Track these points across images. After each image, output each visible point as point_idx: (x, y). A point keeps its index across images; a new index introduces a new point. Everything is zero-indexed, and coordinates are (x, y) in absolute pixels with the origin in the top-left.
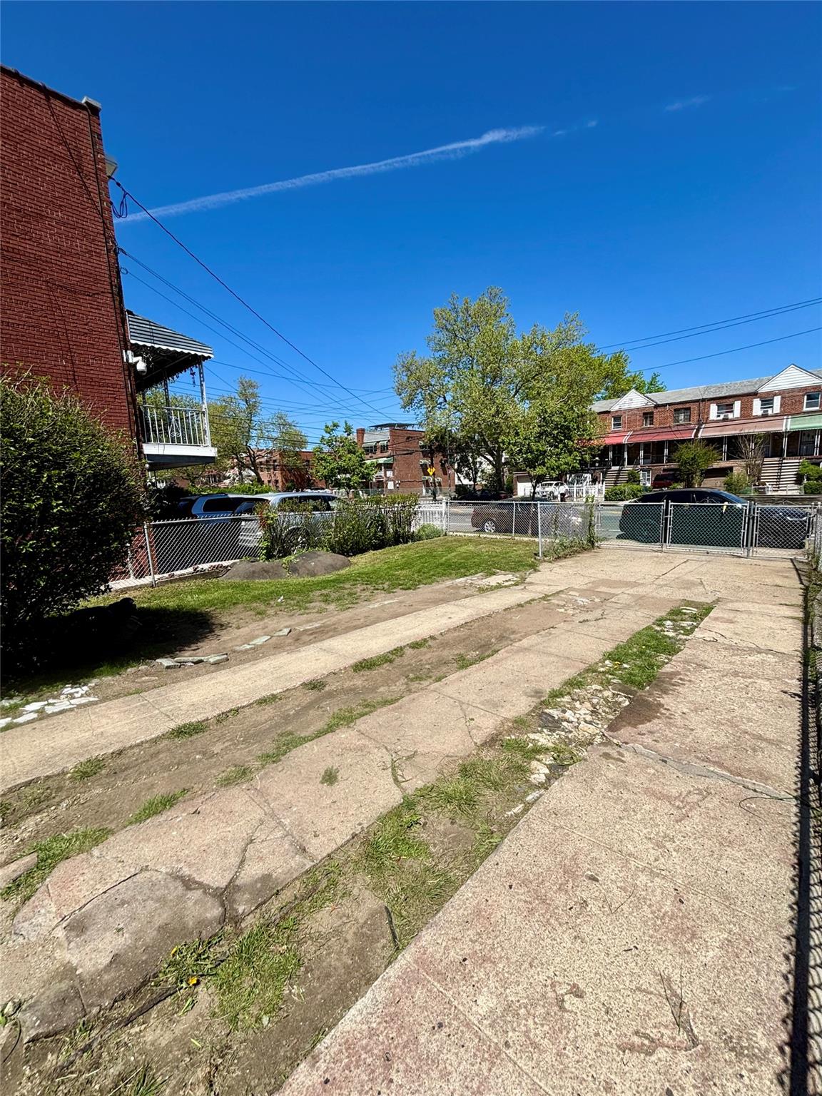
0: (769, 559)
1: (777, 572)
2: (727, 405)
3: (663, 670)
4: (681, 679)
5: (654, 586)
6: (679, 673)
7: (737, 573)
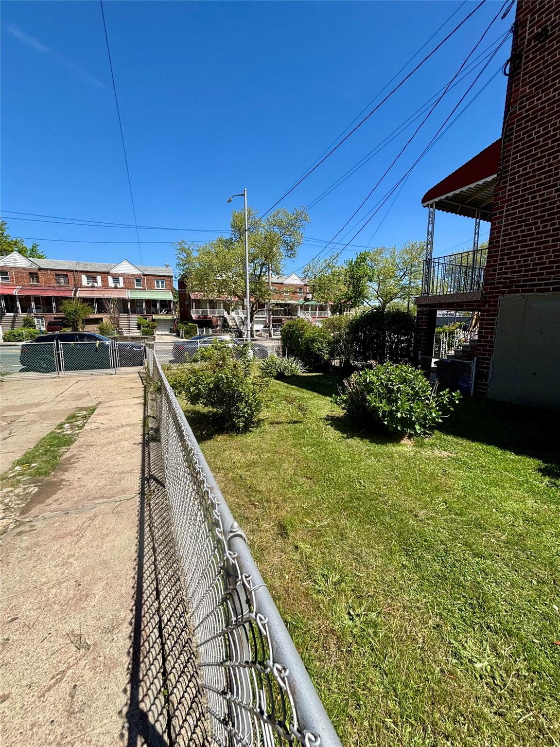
0: (127, 374)
1: (131, 380)
2: (93, 277)
3: (64, 457)
4: (77, 458)
5: (55, 403)
6: (75, 455)
7: (110, 384)
